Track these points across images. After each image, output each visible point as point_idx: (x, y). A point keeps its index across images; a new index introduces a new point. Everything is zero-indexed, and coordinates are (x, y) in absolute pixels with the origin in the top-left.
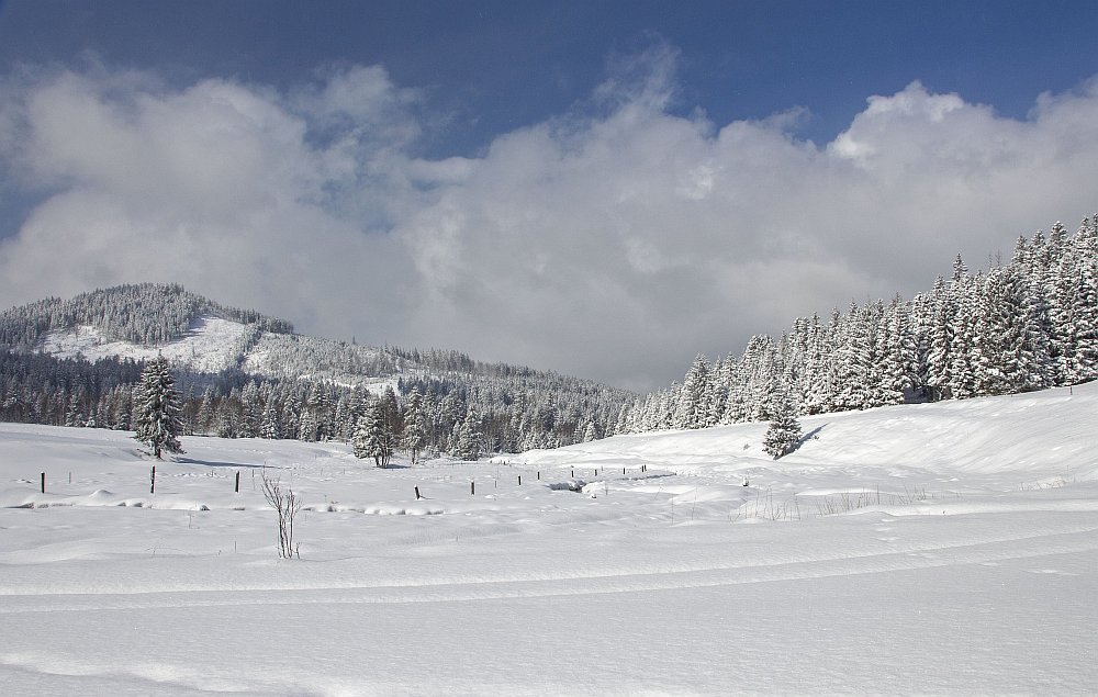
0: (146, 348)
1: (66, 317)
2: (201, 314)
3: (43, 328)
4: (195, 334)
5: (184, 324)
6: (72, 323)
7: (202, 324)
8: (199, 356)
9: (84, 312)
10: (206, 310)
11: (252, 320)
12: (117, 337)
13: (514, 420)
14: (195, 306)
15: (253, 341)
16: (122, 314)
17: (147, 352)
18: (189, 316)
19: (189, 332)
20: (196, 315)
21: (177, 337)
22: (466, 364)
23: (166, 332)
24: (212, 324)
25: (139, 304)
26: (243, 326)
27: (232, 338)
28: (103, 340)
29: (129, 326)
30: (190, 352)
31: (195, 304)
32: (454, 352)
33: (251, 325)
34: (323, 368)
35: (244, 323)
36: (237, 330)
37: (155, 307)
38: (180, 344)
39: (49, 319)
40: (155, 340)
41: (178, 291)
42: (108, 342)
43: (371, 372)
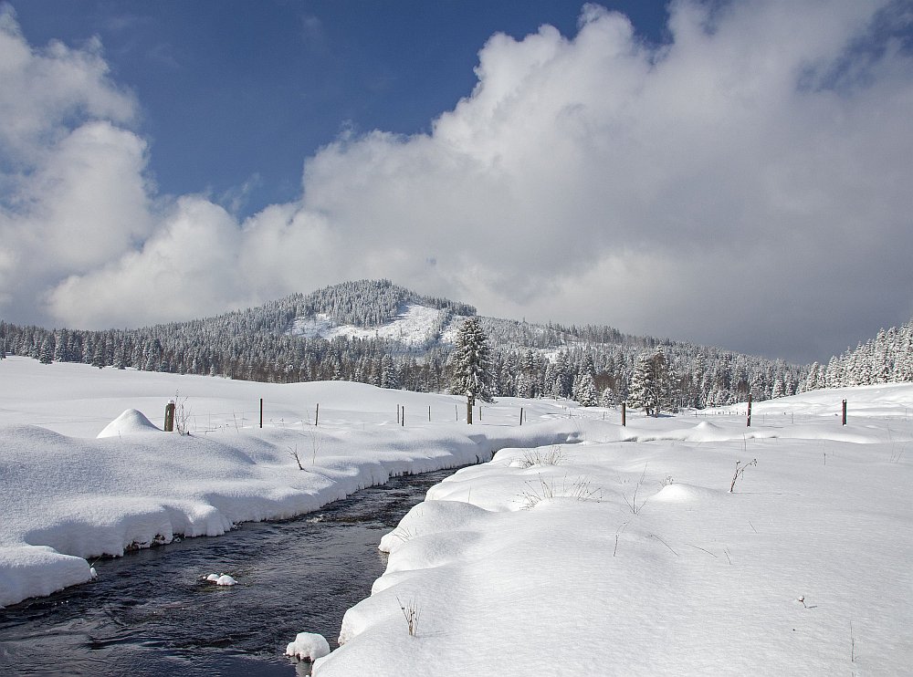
0: (365, 329)
1: (307, 307)
2: (405, 303)
3: (291, 317)
4: (401, 318)
5: (393, 311)
6: (311, 312)
7: (406, 310)
8: (405, 335)
9: (320, 303)
10: (409, 299)
11: (444, 306)
12: (343, 322)
13: (695, 379)
14: (401, 296)
15: (446, 323)
16: (347, 304)
17: (366, 333)
18: (397, 304)
19: (397, 316)
20: (403, 302)
21: (389, 320)
22: (616, 336)
23: (381, 317)
24: (414, 309)
25: (359, 296)
26: (438, 311)
27: (430, 320)
28: (334, 323)
29: (353, 313)
30: (399, 332)
31: (400, 294)
32: (606, 328)
33: (444, 310)
34: (504, 342)
35: (438, 308)
36: (433, 314)
37: (371, 298)
38: (391, 325)
39: (295, 309)
40: (372, 323)
41: (387, 285)
42: (338, 325)
43: (541, 345)
